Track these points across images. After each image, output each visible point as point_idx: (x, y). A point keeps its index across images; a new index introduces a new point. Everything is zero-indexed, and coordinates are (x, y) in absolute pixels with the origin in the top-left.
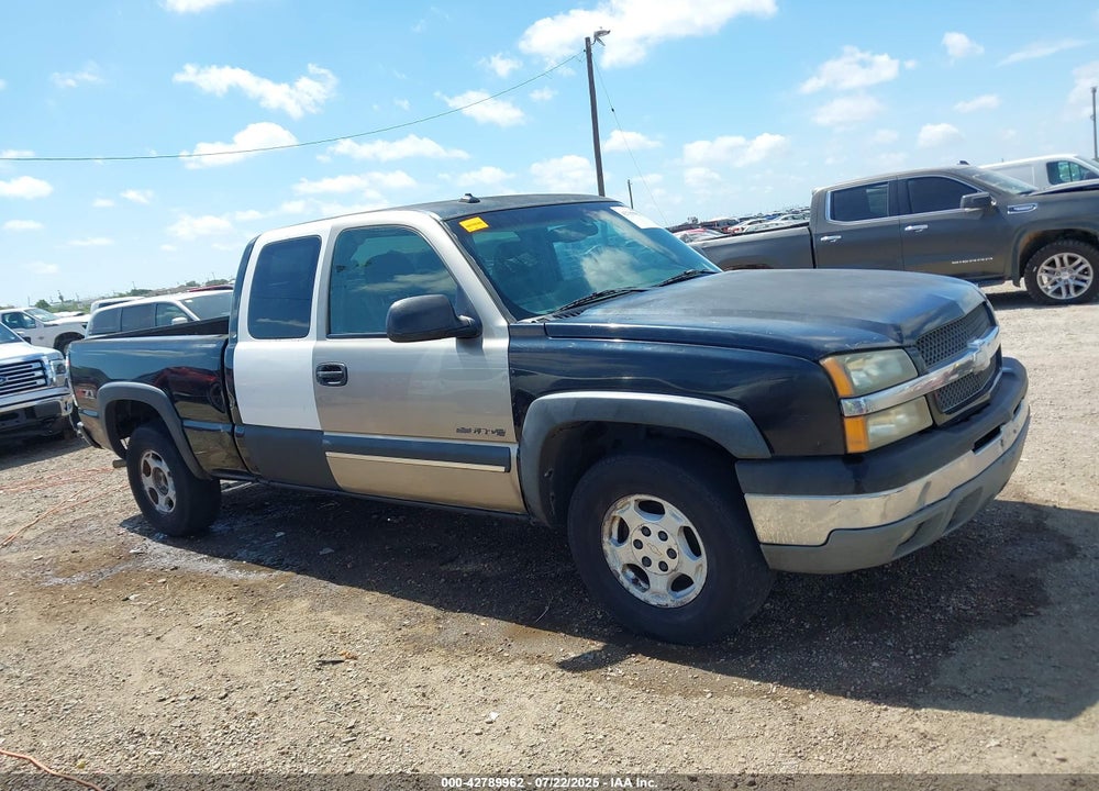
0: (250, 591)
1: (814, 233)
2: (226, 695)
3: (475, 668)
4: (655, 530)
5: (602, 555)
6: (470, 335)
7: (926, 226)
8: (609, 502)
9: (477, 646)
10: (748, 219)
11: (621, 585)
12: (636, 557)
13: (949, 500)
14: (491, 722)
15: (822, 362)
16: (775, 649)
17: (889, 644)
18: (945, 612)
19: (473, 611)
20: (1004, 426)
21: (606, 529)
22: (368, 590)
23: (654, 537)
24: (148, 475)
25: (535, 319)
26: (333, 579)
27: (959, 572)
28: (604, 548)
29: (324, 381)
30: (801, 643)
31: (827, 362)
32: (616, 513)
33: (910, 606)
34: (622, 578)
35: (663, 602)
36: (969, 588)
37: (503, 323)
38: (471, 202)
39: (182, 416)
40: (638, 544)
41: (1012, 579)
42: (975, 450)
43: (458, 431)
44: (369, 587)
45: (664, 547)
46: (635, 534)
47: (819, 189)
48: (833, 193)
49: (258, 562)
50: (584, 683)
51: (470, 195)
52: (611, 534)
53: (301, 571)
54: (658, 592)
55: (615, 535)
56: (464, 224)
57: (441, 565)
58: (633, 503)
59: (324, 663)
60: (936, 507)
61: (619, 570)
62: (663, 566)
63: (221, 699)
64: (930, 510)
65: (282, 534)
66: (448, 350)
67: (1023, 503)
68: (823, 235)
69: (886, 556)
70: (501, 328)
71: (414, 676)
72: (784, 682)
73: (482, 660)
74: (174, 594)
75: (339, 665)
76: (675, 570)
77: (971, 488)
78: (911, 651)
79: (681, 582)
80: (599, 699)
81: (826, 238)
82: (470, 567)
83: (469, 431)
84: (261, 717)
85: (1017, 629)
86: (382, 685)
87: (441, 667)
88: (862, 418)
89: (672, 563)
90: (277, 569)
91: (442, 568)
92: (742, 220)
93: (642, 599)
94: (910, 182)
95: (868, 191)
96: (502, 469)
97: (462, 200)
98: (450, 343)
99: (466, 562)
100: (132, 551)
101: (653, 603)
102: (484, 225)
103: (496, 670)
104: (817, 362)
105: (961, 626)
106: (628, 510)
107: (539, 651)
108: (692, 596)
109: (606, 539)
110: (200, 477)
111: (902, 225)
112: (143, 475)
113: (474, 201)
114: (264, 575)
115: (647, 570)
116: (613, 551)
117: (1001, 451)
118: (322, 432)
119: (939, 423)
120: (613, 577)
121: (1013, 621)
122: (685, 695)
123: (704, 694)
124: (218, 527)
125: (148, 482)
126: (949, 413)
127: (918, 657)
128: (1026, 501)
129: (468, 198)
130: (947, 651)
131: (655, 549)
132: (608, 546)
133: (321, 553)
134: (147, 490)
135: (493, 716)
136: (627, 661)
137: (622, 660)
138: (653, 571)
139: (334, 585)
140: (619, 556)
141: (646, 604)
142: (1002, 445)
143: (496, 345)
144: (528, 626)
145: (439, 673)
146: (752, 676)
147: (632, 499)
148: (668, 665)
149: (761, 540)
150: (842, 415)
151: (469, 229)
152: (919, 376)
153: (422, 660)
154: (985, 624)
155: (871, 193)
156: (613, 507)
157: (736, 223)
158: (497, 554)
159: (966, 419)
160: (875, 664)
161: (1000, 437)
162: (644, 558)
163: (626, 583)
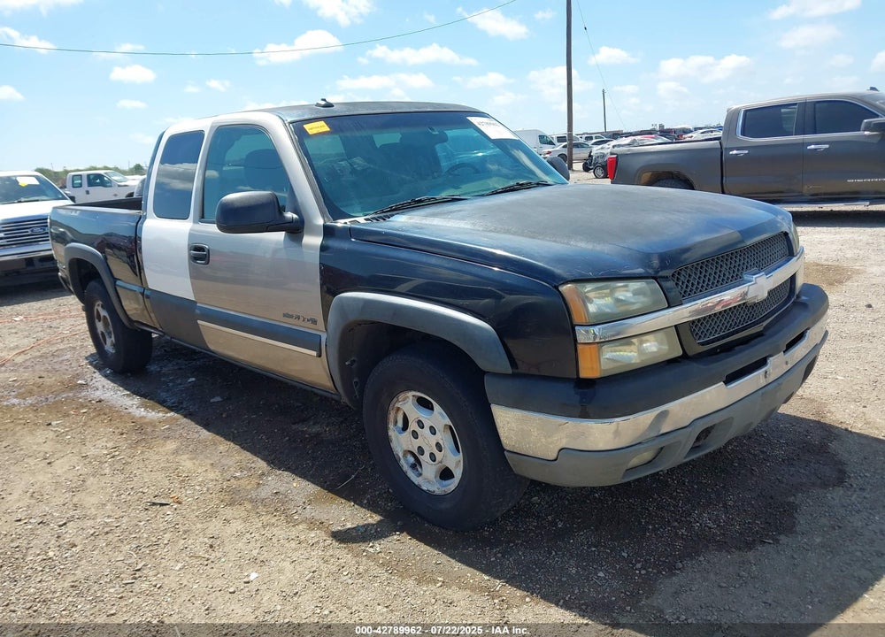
0: (140, 427)
1: (724, 146)
2: (65, 524)
3: (264, 527)
4: (427, 424)
5: (387, 440)
6: (296, 230)
7: (827, 146)
8: (393, 395)
9: (279, 506)
10: (701, 128)
11: (400, 468)
12: (414, 445)
13: (689, 429)
14: (248, 582)
15: (561, 289)
16: (522, 544)
17: (625, 554)
18: (690, 528)
19: (293, 472)
20: (771, 358)
21: (391, 417)
22: (226, 439)
23: (426, 431)
24: (100, 321)
25: (347, 220)
26: (207, 426)
27: (723, 487)
28: (390, 433)
29: (195, 258)
30: (547, 543)
31: (565, 289)
32: (398, 405)
33: (663, 518)
34: (402, 462)
35: (431, 489)
36: (725, 505)
37: (320, 221)
38: (324, 106)
39: (116, 275)
40: (415, 435)
41: (770, 501)
42: (727, 382)
43: (285, 315)
44: (229, 437)
45: (433, 440)
46: (413, 426)
47: (735, 107)
48: (746, 111)
49: (162, 403)
50: (343, 554)
51: (325, 100)
52: (396, 422)
53: (189, 415)
54: (427, 479)
55: (400, 424)
56: (307, 127)
57: (294, 424)
58: (411, 398)
59: (154, 504)
60: (671, 436)
61: (401, 455)
62: (433, 457)
63: (60, 526)
64: (664, 438)
65: (193, 379)
66: (277, 243)
67: (819, 422)
68: (732, 149)
69: (614, 478)
70: (319, 226)
71: (215, 526)
72: (511, 581)
73: (274, 520)
74: (85, 424)
75: (164, 507)
76: (441, 462)
77: (716, 420)
78: (639, 566)
79: (446, 474)
80: (345, 573)
81: (735, 152)
82: (316, 429)
83: (291, 317)
84: (78, 549)
85: (751, 555)
86: (185, 532)
87: (239, 521)
88: (596, 345)
89: (439, 455)
90: (172, 411)
91: (294, 427)
92: (696, 129)
93: (416, 483)
94: (817, 105)
95: (783, 110)
96: (314, 353)
97: (318, 105)
98: (280, 236)
99: (314, 424)
100: (79, 382)
101: (425, 488)
102: (327, 129)
103: (280, 532)
104: (556, 288)
105: (698, 544)
106: (407, 404)
107: (324, 517)
108: (452, 487)
109: (391, 426)
110: (131, 327)
111: (804, 144)
112: (97, 321)
113: (329, 105)
114: (161, 414)
115: (421, 458)
116: (397, 438)
117: (763, 382)
118: (195, 302)
119: (690, 353)
120: (395, 460)
121: (750, 546)
122: (419, 582)
123: (435, 582)
124: (153, 368)
125: (100, 326)
126: (702, 344)
127: (643, 572)
128: (822, 420)
129: (323, 103)
130: (672, 569)
131: (427, 441)
132: (393, 433)
133: (212, 401)
134: (100, 333)
135: (253, 576)
136: (390, 539)
137: (387, 536)
138: (425, 458)
139: (205, 431)
140: (401, 442)
141: (418, 487)
142: (766, 377)
143: (313, 241)
144: (329, 491)
145: (237, 526)
146: (486, 570)
147: (411, 394)
148: (423, 547)
149: (505, 447)
150: (576, 340)
151: (310, 132)
152: (669, 307)
153: (229, 512)
154: (722, 546)
155: (786, 113)
156: (395, 399)
157: (691, 131)
158: (342, 419)
159: (728, 349)
160: (601, 574)
161: (764, 369)
162: (420, 447)
163: (406, 468)
